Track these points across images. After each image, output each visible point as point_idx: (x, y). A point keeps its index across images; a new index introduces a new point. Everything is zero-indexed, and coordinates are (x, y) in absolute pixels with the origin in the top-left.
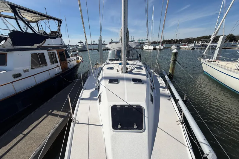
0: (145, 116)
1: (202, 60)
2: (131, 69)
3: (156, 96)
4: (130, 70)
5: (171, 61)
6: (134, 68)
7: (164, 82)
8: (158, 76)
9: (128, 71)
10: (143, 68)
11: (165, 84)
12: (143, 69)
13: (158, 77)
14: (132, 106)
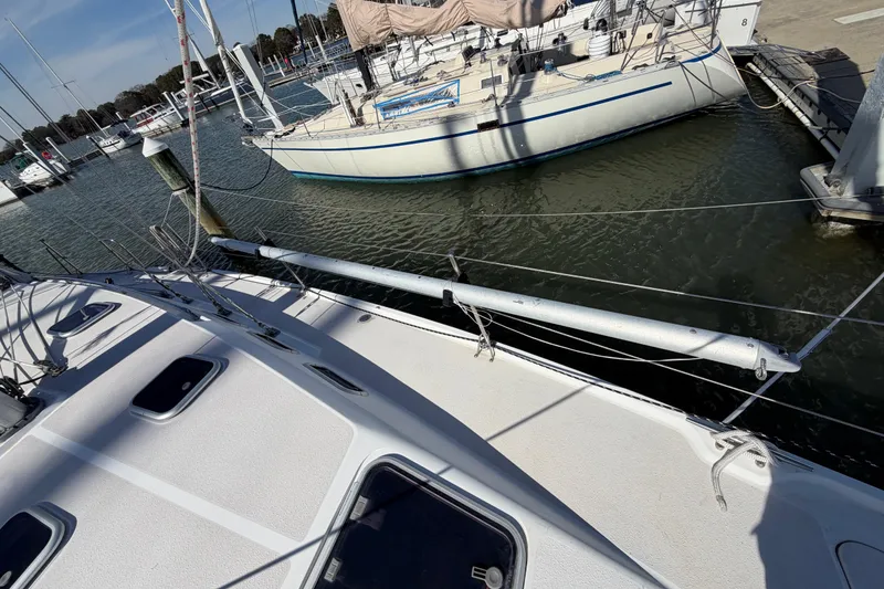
0: (436, 477)
1: (259, 143)
2: (37, 362)
3: (318, 350)
4: (37, 372)
5: (176, 193)
6: (49, 338)
7: (268, 281)
8: (212, 276)
9: (28, 390)
10: (102, 296)
11: (277, 283)
12: (118, 306)
13: (215, 280)
14: (348, 523)
